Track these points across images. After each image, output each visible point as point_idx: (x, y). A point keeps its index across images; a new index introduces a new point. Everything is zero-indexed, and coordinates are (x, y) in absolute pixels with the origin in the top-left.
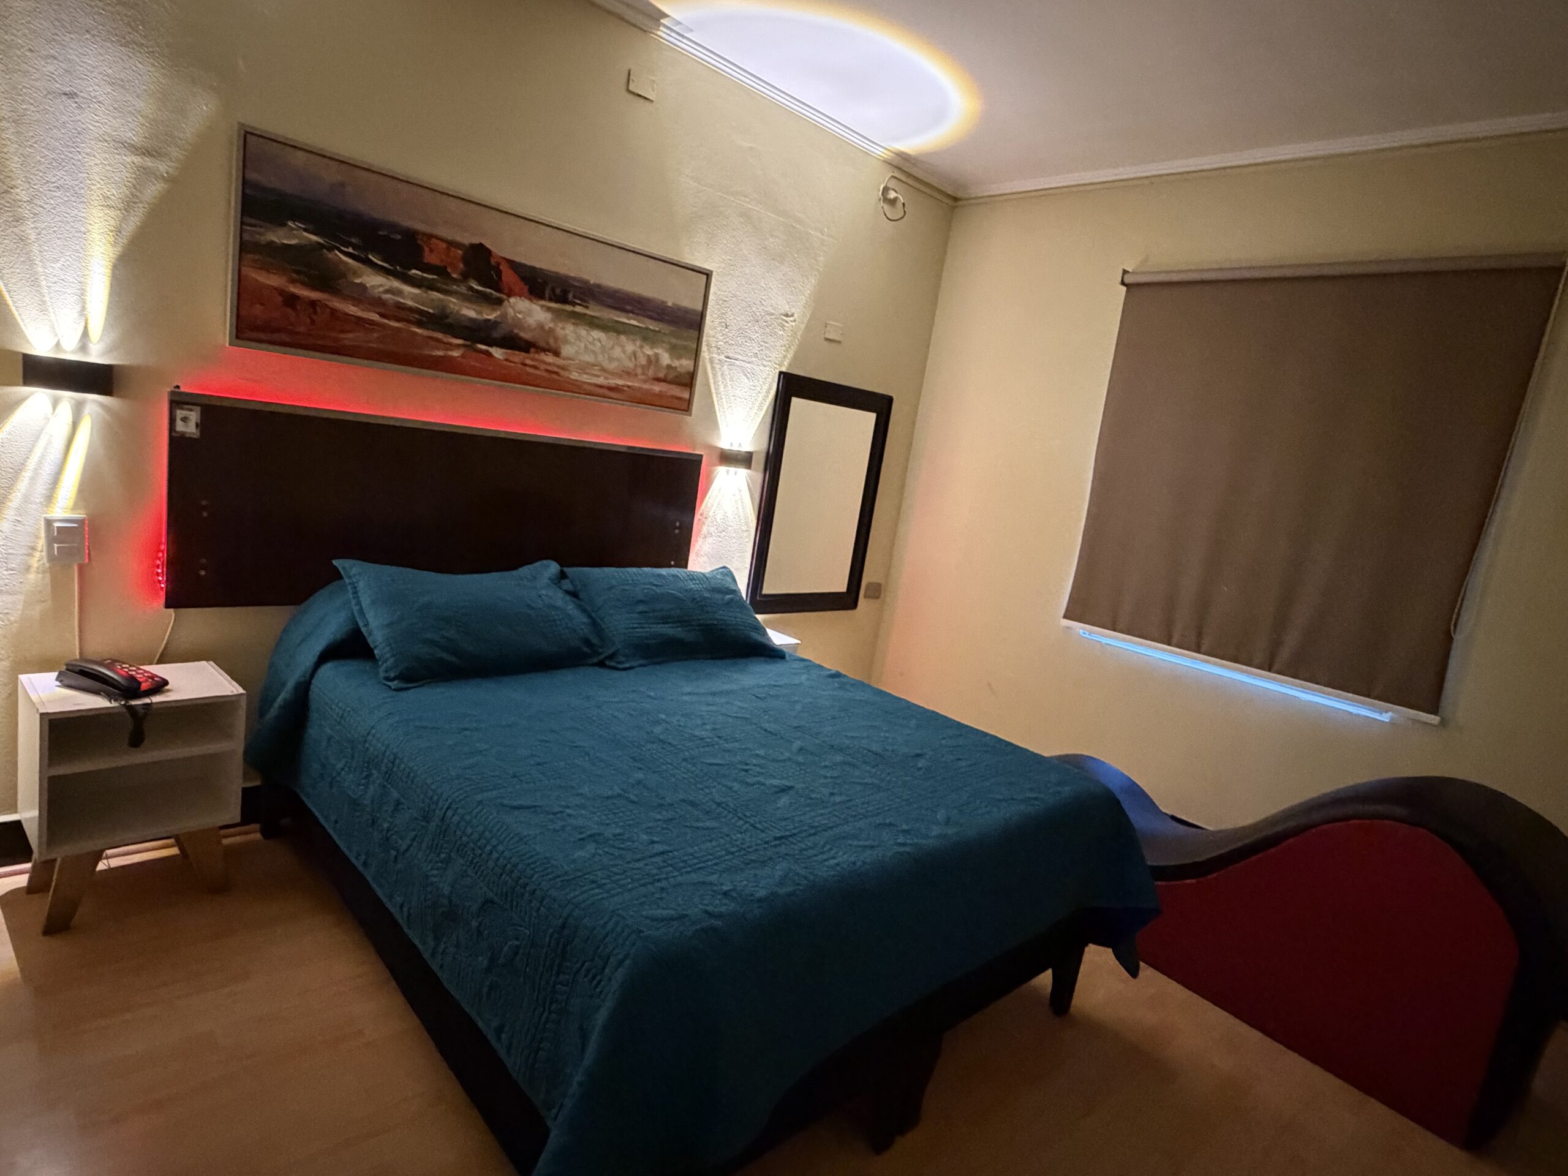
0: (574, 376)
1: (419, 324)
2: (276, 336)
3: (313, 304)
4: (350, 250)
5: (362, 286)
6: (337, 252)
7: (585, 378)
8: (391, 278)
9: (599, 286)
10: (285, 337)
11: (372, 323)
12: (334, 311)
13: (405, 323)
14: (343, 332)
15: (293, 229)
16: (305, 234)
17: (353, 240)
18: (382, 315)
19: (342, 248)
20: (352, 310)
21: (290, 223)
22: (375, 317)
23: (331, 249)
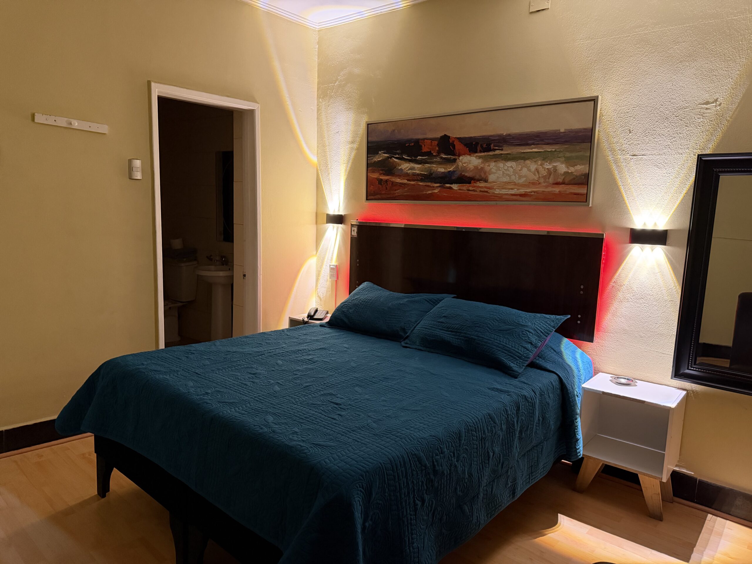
0: (497, 192)
1: (421, 180)
2: (377, 197)
3: (386, 181)
4: (397, 156)
5: (401, 169)
6: (393, 158)
7: (504, 192)
8: (411, 163)
9: (509, 135)
10: (379, 196)
11: (405, 184)
12: (393, 182)
13: (416, 181)
14: (395, 190)
15: (380, 154)
16: (384, 155)
17: (398, 152)
18: (408, 180)
19: (395, 156)
20: (398, 180)
21: (380, 152)
22: (405, 181)
23: (391, 158)
